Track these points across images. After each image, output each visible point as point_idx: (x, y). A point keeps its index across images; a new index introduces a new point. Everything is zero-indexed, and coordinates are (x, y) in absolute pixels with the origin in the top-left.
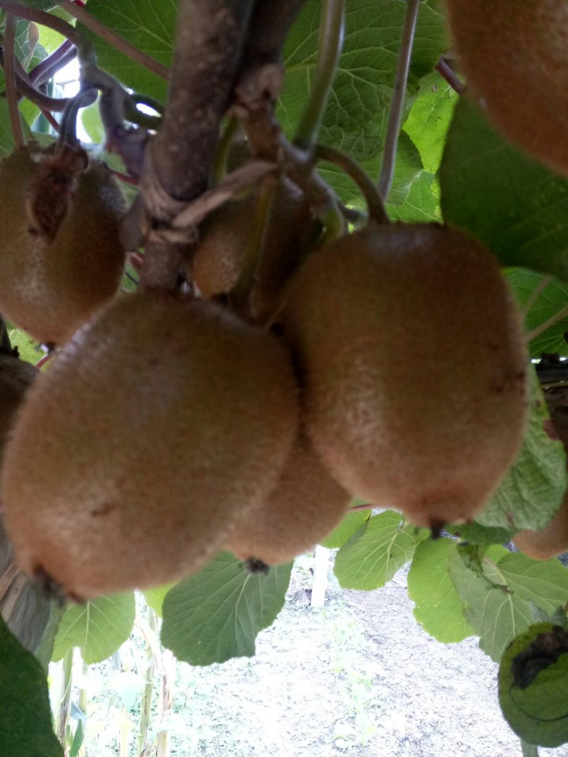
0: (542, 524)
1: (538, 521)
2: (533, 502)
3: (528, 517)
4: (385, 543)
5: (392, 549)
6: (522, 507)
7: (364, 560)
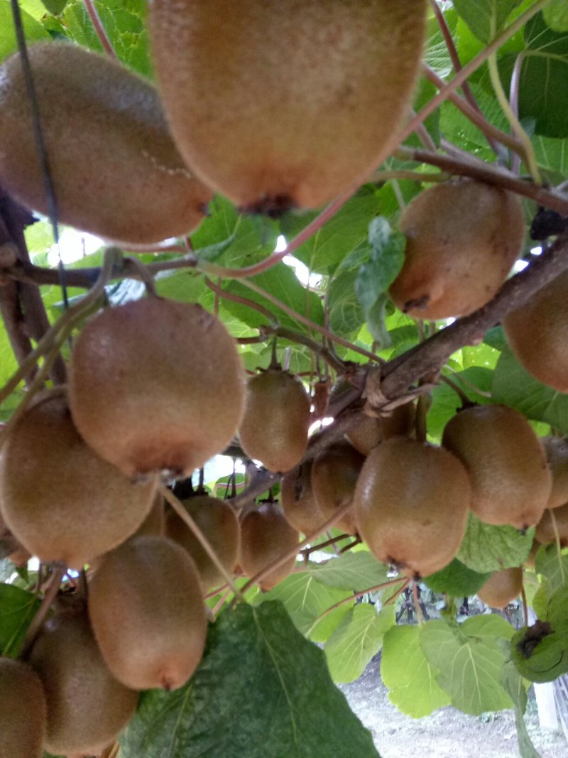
0: (523, 560)
1: (520, 559)
2: (515, 548)
3: (513, 559)
4: (360, 634)
5: (365, 640)
6: (509, 553)
7: (344, 653)
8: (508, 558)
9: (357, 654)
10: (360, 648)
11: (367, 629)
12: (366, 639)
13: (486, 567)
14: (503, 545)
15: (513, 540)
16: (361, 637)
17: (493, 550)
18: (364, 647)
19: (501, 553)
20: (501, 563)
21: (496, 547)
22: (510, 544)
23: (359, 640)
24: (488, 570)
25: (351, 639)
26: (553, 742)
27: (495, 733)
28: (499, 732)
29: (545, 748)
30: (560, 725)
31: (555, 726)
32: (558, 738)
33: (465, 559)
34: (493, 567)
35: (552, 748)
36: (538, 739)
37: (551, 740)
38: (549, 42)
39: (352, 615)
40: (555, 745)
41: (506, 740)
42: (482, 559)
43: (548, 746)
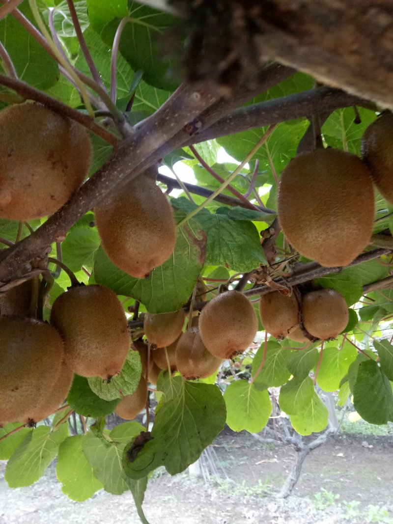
0: (134, 390)
1: (133, 389)
2: (129, 381)
3: (128, 389)
4: (38, 449)
5: (43, 453)
6: (126, 385)
7: (25, 465)
8: (125, 389)
9: (37, 463)
10: (39, 458)
11: (44, 444)
12: (44, 451)
13: (112, 396)
14: (123, 380)
15: (128, 375)
16: (40, 450)
17: (116, 384)
18: (42, 458)
19: (121, 385)
20: (121, 393)
21: (118, 382)
22: (126, 379)
23: (38, 453)
24: (113, 398)
25: (32, 453)
26: (197, 483)
27: (162, 484)
28: (165, 483)
29: (191, 487)
30: (201, 471)
31: (198, 473)
32: (200, 480)
33: (98, 392)
34: (116, 396)
35: (196, 487)
36: (188, 482)
37: (195, 482)
38: (146, 15)
39: (31, 436)
40: (198, 484)
41: (169, 487)
42: (109, 391)
43: (194, 486)
